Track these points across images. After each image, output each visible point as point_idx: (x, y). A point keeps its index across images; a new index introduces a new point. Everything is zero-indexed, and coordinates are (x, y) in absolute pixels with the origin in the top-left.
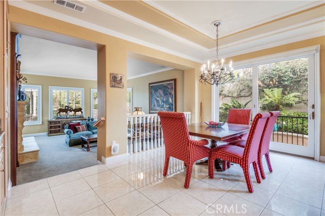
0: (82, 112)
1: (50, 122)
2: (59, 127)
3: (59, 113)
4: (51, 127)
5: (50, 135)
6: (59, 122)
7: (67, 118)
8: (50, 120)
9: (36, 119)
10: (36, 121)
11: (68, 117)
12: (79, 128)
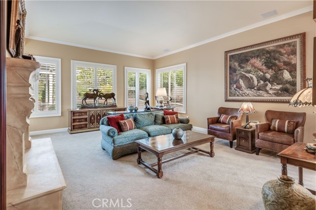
0: (115, 99)
1: (74, 113)
2: (86, 120)
3: (85, 99)
4: (74, 120)
5: (72, 132)
6: (86, 113)
7: (96, 107)
8: (72, 110)
9: (52, 108)
10: (53, 111)
11: (97, 105)
12: (125, 123)
